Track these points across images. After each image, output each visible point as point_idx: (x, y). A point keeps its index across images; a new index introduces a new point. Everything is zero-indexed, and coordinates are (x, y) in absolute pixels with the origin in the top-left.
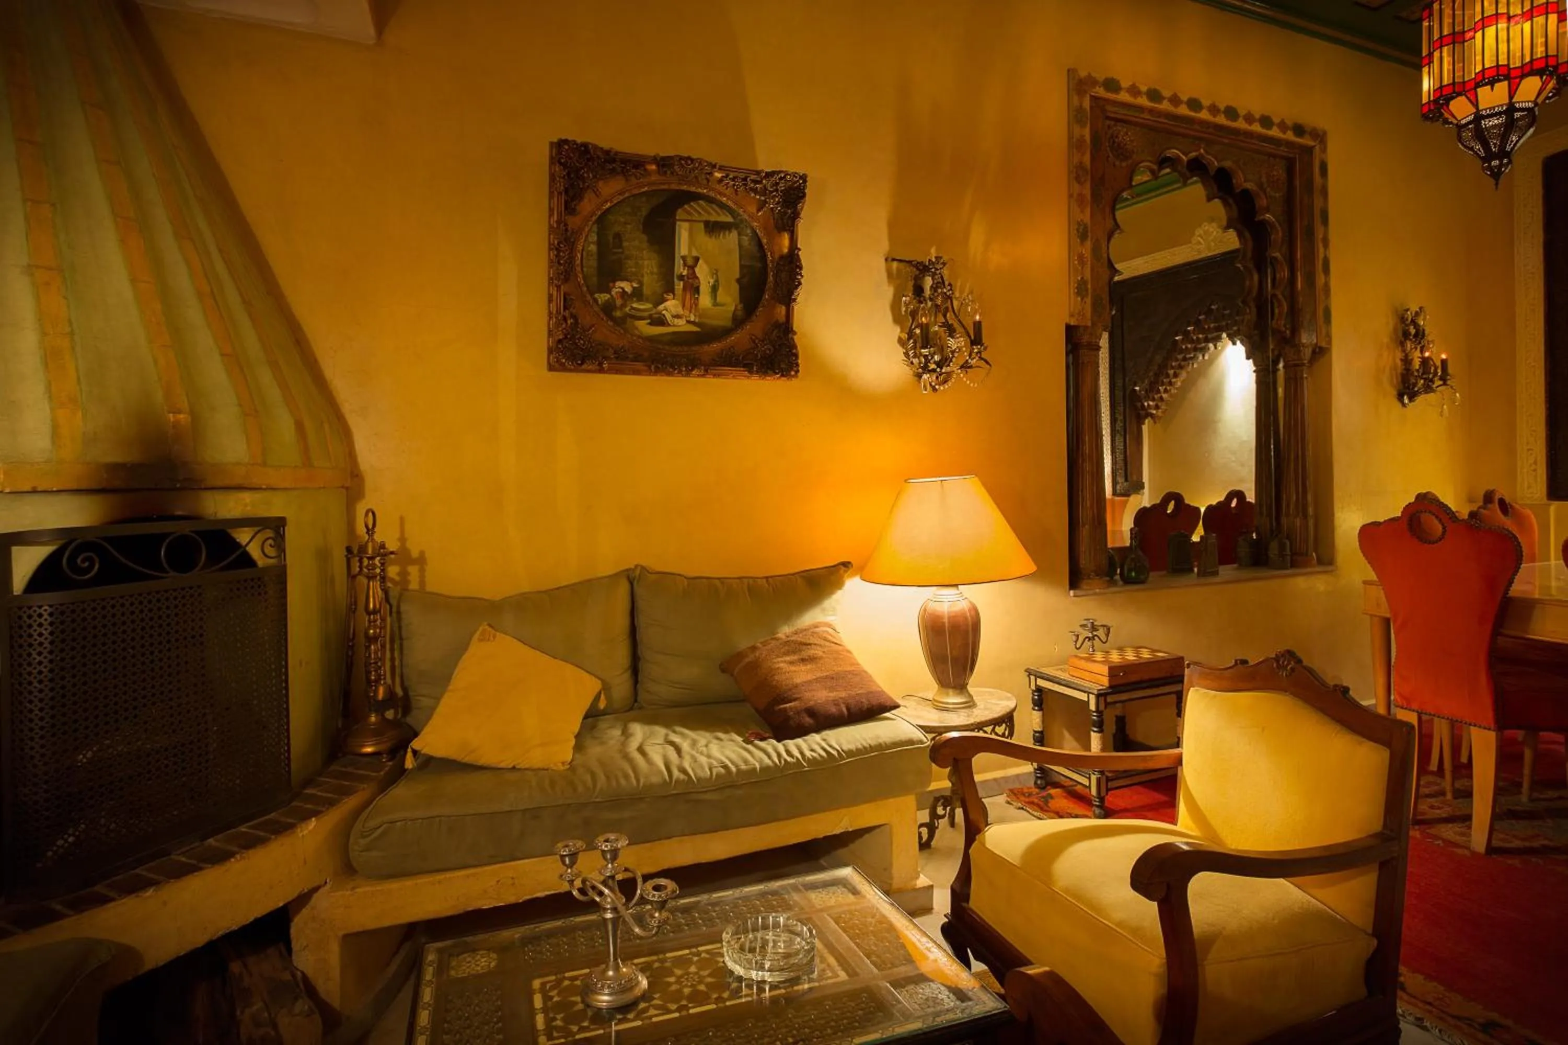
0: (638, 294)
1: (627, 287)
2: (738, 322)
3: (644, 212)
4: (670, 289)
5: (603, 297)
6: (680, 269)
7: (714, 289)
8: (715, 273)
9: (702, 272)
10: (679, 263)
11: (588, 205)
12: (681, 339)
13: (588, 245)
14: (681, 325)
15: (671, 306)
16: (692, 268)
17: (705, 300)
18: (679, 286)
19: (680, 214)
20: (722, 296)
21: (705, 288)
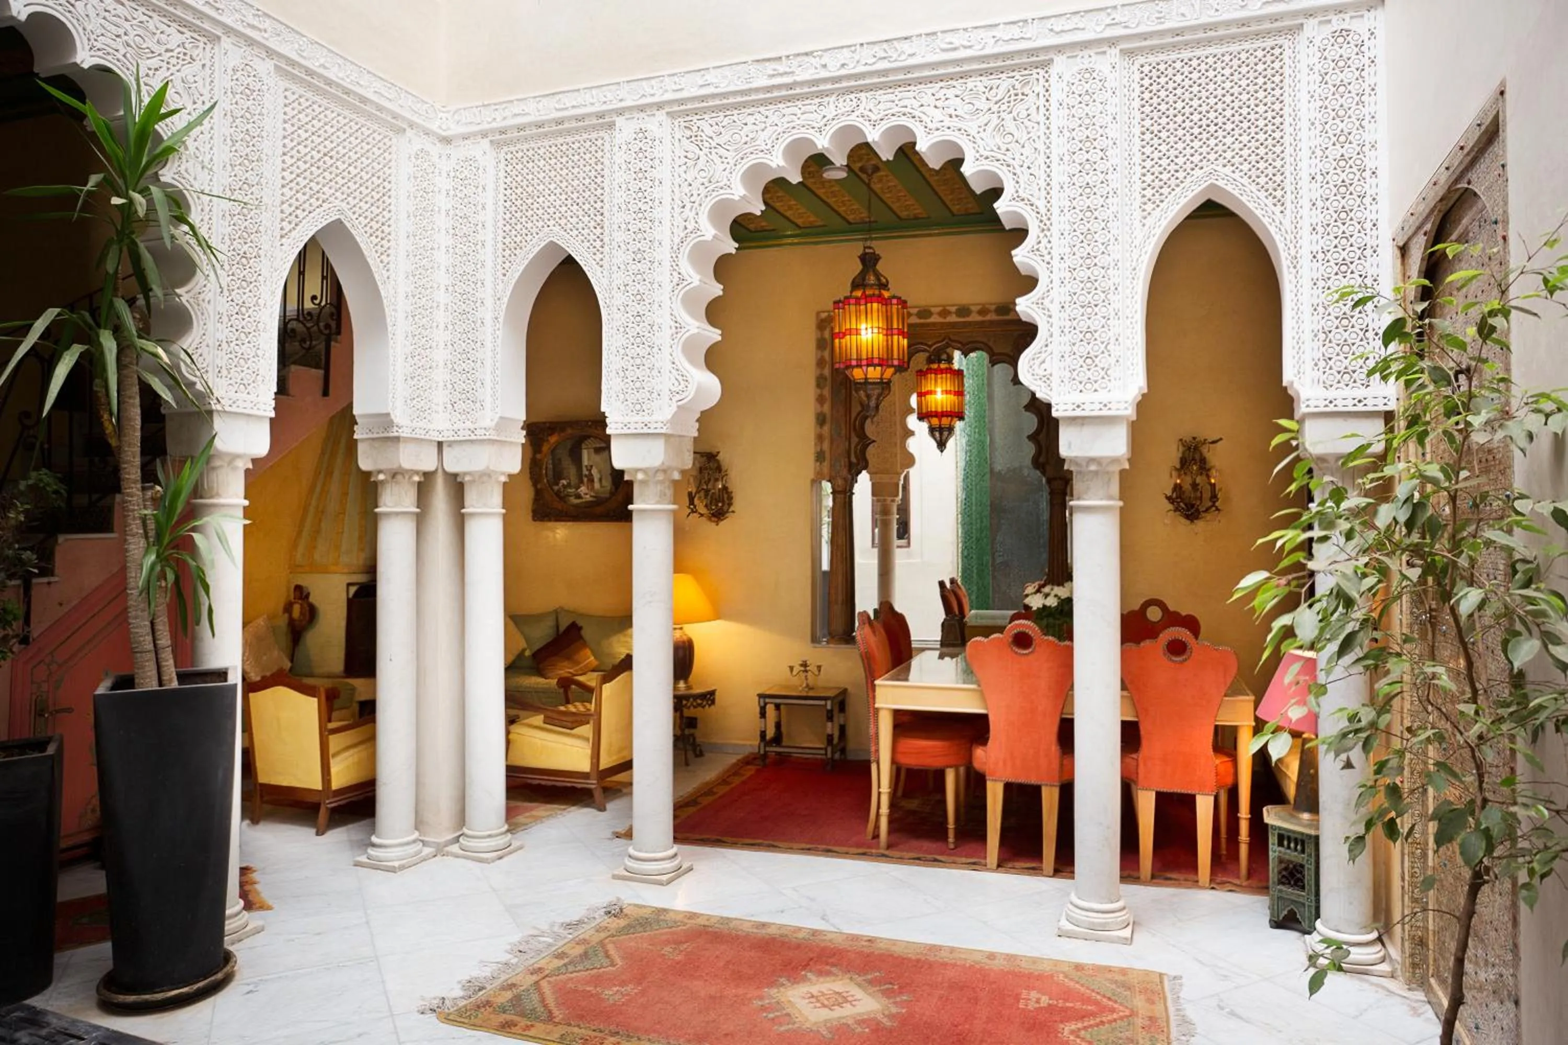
0: (569, 485)
1: (565, 482)
2: (612, 494)
3: (569, 447)
4: (582, 482)
5: (556, 488)
6: (585, 472)
7: (600, 480)
8: (600, 472)
9: (594, 472)
10: (584, 469)
11: (545, 448)
12: (589, 505)
13: (548, 462)
14: (588, 498)
15: (583, 489)
16: (590, 471)
17: (597, 485)
18: (585, 480)
19: (583, 446)
20: (604, 483)
21: (596, 480)
